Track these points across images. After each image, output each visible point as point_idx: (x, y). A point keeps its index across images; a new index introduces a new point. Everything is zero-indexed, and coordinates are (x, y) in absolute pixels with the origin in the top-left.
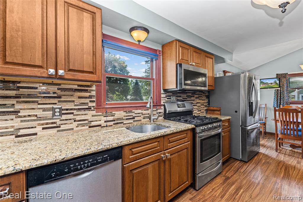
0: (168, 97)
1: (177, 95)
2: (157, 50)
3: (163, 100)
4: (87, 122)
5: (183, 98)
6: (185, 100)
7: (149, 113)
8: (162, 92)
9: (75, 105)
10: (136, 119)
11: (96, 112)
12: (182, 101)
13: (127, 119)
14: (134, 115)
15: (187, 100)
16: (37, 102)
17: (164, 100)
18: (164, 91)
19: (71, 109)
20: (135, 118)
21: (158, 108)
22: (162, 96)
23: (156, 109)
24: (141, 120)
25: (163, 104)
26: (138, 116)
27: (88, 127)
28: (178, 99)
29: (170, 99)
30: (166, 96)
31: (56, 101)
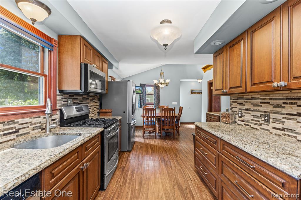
0: (64, 100)
1: (74, 97)
2: (52, 39)
3: (58, 103)
5: (79, 101)
6: (81, 102)
7: (40, 121)
8: (58, 93)
12: (79, 103)
13: (4, 135)
14: (18, 127)
15: (83, 102)
17: (60, 103)
18: (59, 93)
20: (20, 130)
21: (53, 113)
22: (58, 98)
24: (28, 133)
25: (60, 108)
26: (25, 128)
28: (75, 102)
29: (67, 101)
30: (62, 98)
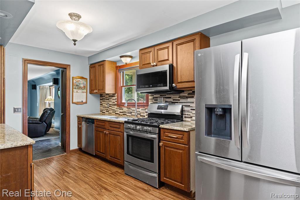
0: (155, 99)
1: (166, 97)
3: (150, 101)
4: (114, 111)
5: (173, 100)
6: (177, 101)
9: (112, 103)
10: (133, 114)
11: (117, 107)
12: (172, 102)
13: (128, 113)
14: (132, 111)
15: (180, 101)
16: (105, 101)
17: (152, 101)
19: (111, 105)
21: (146, 107)
22: (150, 97)
23: (144, 109)
27: (115, 114)
28: (167, 101)
29: (157, 100)
30: (153, 98)
31: (108, 101)
